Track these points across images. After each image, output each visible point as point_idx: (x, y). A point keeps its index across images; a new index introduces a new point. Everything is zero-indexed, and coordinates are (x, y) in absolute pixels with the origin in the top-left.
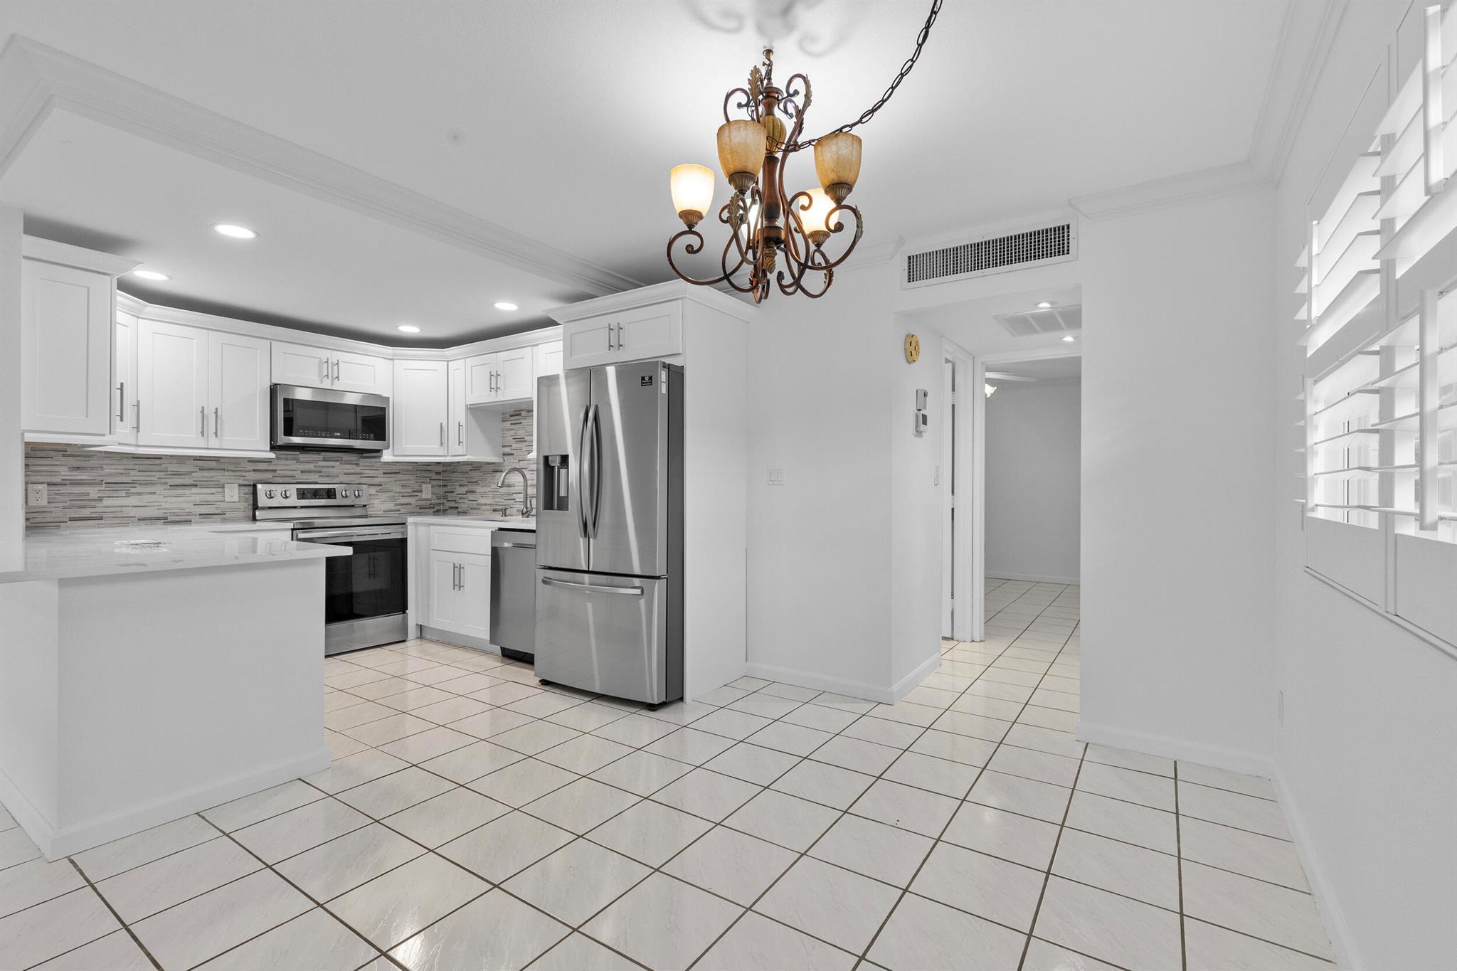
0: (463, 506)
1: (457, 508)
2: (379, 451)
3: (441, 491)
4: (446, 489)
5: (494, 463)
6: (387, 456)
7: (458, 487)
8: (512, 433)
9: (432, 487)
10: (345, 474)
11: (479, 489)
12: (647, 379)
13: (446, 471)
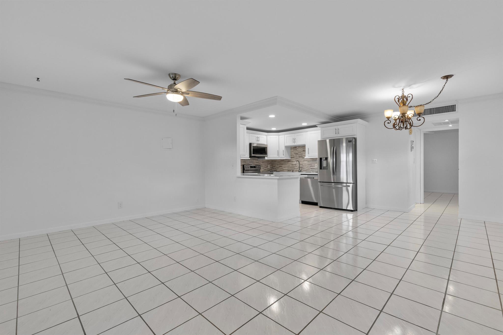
0: (278, 170)
1: (276, 170)
2: (265, 157)
3: (271, 166)
4: (273, 166)
5: (288, 159)
6: (266, 158)
7: (276, 165)
8: (294, 152)
9: (270, 165)
10: (256, 162)
11: (283, 166)
12: (350, 141)
13: (273, 162)
